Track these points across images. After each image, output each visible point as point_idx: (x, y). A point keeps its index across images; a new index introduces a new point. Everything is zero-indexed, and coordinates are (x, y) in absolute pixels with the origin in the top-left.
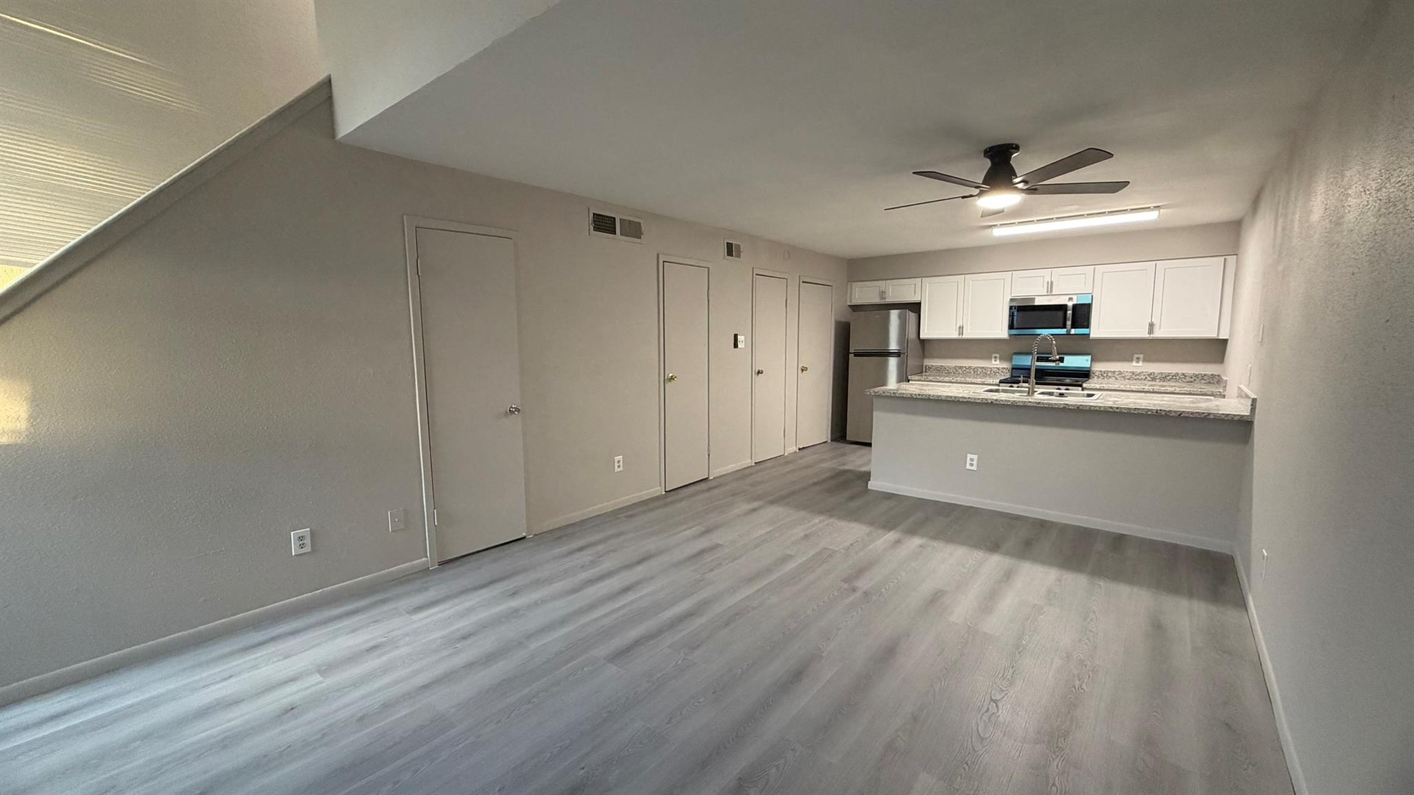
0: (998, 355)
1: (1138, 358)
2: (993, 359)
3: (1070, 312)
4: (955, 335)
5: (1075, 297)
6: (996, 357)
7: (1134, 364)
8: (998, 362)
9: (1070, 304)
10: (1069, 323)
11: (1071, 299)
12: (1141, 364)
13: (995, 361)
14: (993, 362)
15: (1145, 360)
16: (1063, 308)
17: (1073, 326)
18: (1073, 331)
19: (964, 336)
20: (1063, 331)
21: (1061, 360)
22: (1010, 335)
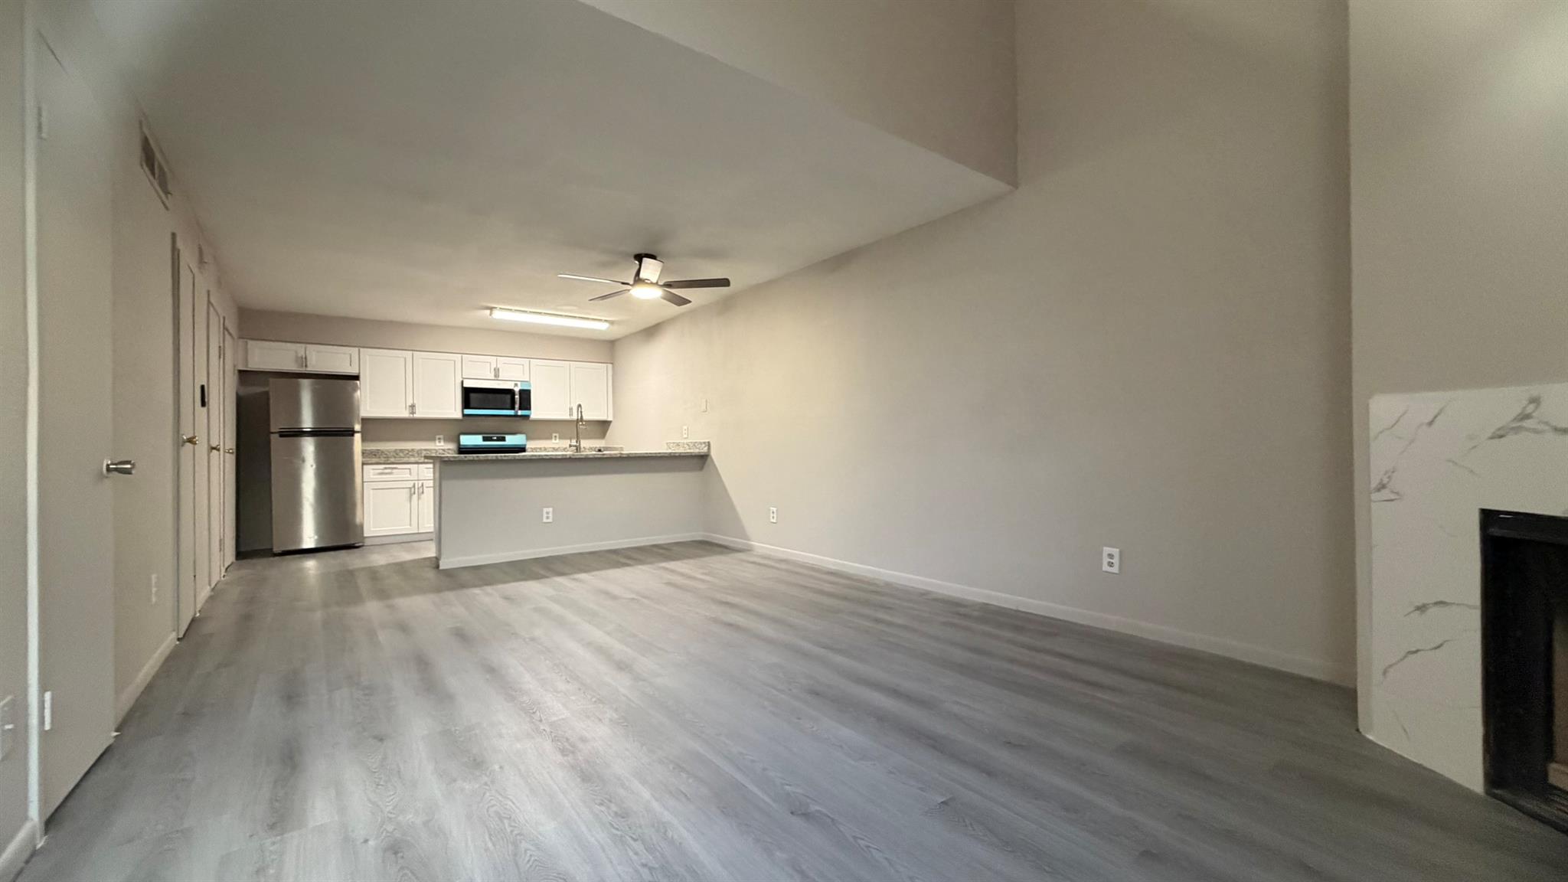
0: (441, 436)
1: (555, 437)
2: (437, 441)
3: (517, 397)
4: (405, 414)
5: (519, 383)
6: (439, 439)
7: (553, 441)
8: (442, 443)
9: (517, 390)
10: (517, 406)
11: (516, 385)
12: (557, 441)
13: (440, 442)
14: (438, 444)
15: (560, 438)
16: (511, 392)
17: (520, 409)
18: (520, 413)
19: (417, 416)
20: (511, 412)
21: (503, 439)
22: (464, 415)
